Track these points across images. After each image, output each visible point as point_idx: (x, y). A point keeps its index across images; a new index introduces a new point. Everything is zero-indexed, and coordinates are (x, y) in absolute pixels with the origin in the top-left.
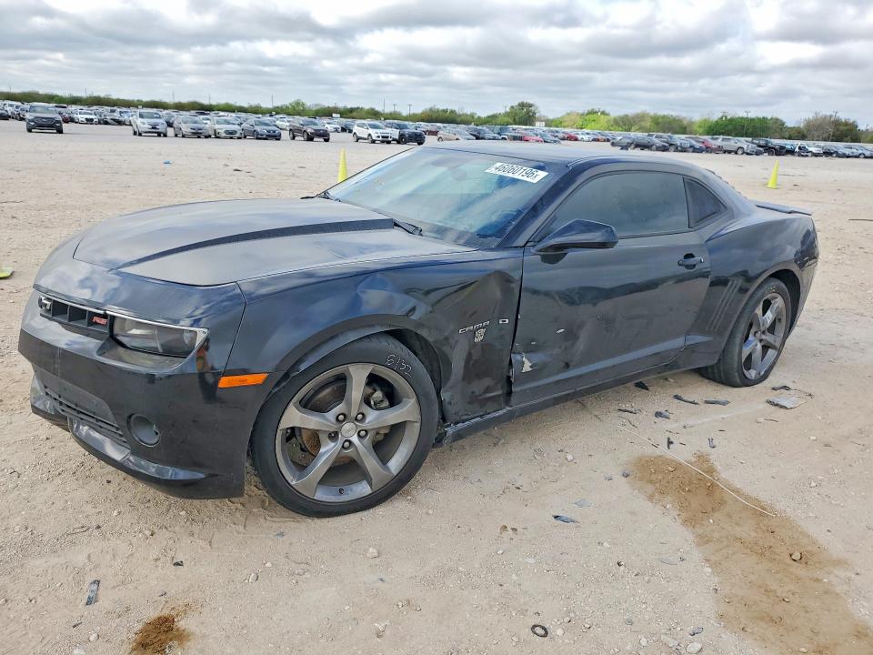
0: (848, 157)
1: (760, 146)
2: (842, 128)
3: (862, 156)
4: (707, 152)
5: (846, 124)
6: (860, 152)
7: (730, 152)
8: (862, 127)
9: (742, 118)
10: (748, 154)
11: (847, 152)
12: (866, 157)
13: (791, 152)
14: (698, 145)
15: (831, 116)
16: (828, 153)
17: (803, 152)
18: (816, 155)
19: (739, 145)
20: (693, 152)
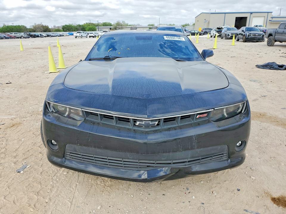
0: (54, 36)
1: (28, 35)
2: (45, 28)
3: (57, 36)
4: (11, 38)
5: (45, 27)
6: (56, 35)
7: (18, 38)
8: (50, 27)
9: (11, 26)
10: (25, 38)
11: (53, 35)
12: (59, 36)
13: (38, 36)
14: (7, 36)
15: (40, 24)
16: (48, 36)
17: (41, 36)
18: (45, 37)
19: (21, 35)
20: (6, 39)
